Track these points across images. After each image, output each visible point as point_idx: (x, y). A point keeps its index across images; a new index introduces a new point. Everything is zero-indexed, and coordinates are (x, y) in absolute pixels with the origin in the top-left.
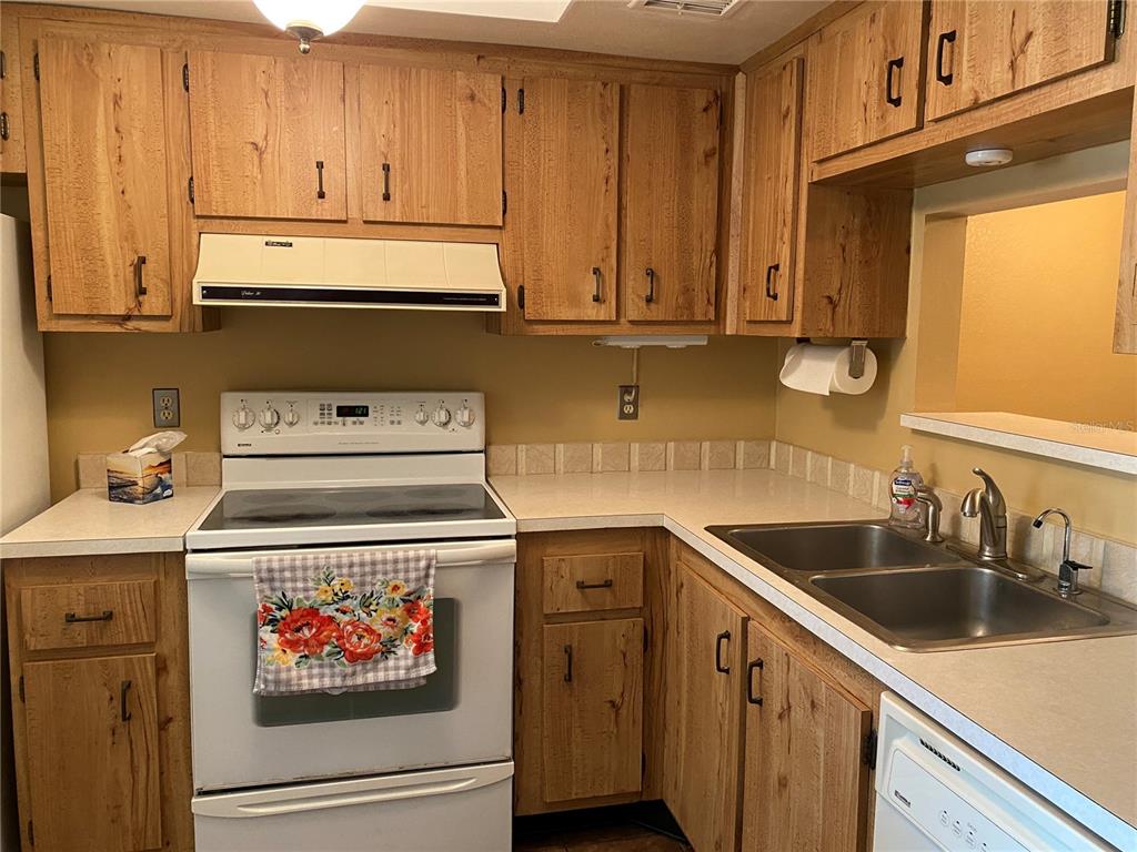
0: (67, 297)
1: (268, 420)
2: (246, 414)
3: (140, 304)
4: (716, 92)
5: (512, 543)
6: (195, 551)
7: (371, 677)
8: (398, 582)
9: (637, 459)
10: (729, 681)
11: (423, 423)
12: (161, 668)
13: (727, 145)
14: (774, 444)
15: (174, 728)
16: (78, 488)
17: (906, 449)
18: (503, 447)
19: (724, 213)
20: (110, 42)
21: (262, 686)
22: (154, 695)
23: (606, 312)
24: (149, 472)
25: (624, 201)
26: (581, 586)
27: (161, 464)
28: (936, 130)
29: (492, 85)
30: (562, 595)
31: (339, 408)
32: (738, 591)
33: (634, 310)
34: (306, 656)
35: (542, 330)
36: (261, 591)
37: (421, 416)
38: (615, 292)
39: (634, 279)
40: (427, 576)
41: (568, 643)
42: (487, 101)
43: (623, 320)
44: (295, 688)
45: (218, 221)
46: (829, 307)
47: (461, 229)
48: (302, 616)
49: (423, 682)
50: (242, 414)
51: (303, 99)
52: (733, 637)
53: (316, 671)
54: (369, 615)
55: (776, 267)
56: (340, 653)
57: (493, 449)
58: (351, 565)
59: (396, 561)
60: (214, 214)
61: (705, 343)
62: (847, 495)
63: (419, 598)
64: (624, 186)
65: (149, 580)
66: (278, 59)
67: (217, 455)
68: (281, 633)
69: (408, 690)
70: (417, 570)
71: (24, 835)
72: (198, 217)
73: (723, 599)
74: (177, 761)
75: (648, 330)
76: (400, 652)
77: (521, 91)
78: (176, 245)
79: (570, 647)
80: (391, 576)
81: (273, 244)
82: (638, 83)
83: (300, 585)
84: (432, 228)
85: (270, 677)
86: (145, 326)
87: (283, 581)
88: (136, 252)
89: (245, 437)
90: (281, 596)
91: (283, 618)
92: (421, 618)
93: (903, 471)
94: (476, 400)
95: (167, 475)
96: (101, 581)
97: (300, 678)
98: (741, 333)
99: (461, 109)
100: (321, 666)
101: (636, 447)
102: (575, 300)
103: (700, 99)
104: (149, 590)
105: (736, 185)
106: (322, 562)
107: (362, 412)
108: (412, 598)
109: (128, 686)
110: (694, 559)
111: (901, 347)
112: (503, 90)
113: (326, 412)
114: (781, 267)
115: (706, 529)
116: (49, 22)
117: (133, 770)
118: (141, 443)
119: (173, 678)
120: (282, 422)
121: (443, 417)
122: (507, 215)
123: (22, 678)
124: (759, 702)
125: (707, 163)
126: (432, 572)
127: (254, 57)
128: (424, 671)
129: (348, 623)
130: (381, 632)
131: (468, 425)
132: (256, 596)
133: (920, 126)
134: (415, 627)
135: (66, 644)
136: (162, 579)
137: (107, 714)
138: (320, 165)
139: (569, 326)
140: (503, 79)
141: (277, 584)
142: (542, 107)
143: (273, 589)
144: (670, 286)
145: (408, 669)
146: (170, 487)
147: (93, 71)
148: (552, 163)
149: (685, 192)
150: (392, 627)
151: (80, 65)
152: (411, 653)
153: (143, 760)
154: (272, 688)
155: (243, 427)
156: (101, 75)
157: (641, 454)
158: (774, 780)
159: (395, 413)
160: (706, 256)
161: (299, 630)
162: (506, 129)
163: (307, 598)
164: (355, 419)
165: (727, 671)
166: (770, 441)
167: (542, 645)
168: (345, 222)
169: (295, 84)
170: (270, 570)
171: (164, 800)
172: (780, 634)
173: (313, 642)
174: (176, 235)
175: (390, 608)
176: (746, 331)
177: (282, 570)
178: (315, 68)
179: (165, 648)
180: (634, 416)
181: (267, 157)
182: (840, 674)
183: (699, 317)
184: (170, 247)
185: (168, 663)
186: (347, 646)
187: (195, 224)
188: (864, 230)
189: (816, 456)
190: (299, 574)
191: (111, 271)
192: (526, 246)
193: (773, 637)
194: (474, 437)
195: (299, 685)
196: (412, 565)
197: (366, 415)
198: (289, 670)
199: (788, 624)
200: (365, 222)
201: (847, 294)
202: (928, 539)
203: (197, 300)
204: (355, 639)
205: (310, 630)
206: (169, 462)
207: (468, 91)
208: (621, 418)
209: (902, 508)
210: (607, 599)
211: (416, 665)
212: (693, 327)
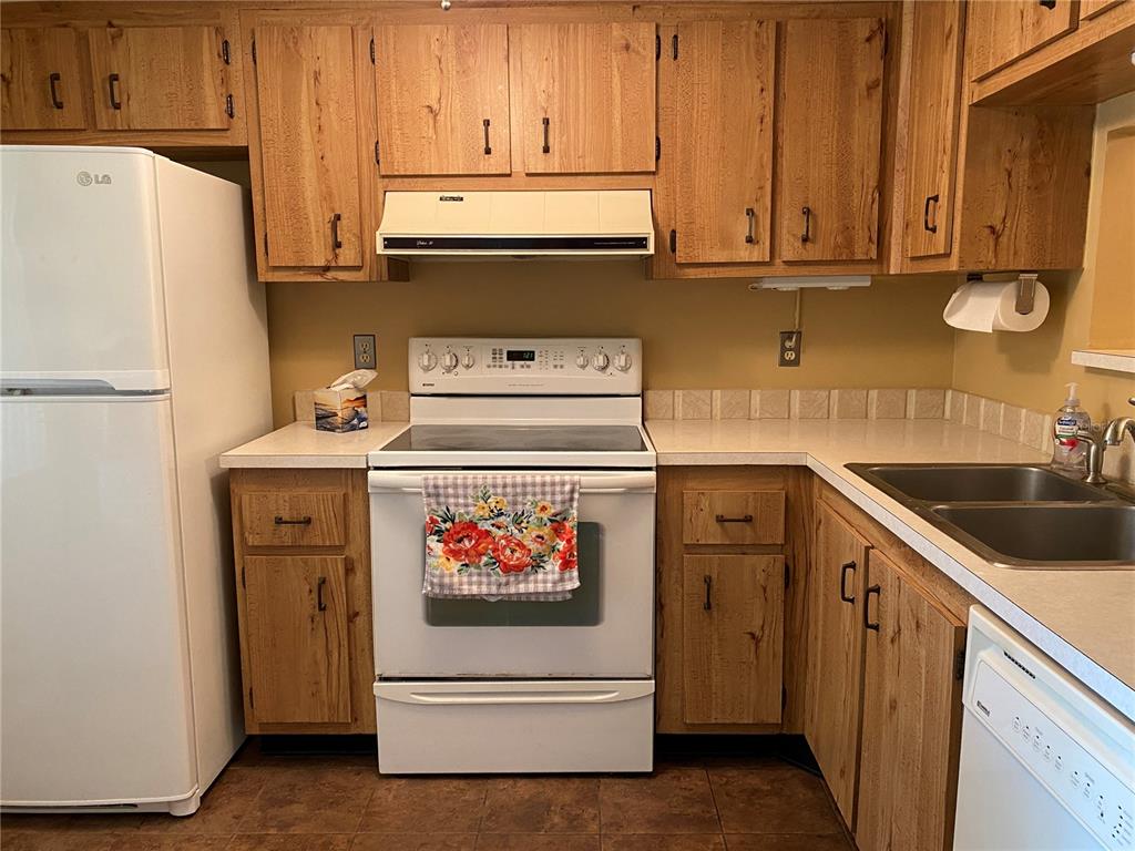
0: (280, 251)
1: (448, 363)
2: (429, 357)
3: (336, 256)
4: (880, 20)
5: (653, 474)
6: (376, 468)
7: (522, 588)
8: (545, 504)
9: (797, 406)
10: (854, 609)
11: (583, 367)
12: (349, 569)
13: (892, 77)
14: (949, 394)
15: (360, 621)
16: (295, 420)
17: (1073, 386)
18: (661, 392)
19: (888, 148)
20: (311, 25)
21: (429, 588)
22: (344, 590)
23: (759, 253)
24: (346, 405)
25: (780, 140)
26: (721, 520)
27: (357, 399)
28: (1089, 29)
29: (646, 33)
30: (701, 526)
31: (509, 353)
32: (865, 522)
33: (789, 249)
34: (466, 565)
35: (692, 273)
36: (429, 505)
37: (581, 361)
38: (769, 233)
39: (790, 219)
40: (572, 500)
41: (707, 574)
42: (642, 51)
43: (778, 261)
44: (457, 592)
45: (400, 180)
46: (992, 238)
47: (616, 177)
48: (463, 529)
49: (569, 596)
50: (426, 356)
51: (471, 61)
52: (857, 567)
53: (475, 579)
54: (521, 531)
55: (936, 199)
56: (495, 563)
57: (650, 394)
58: (505, 486)
59: (544, 484)
60: (396, 173)
61: (868, 284)
62: (1017, 442)
63: (565, 519)
64: (780, 124)
65: (340, 493)
66: (451, 27)
67: (407, 394)
68: (446, 543)
69: (556, 603)
70: (562, 493)
71: (246, 699)
72: (383, 177)
73: (853, 532)
74: (363, 650)
75: (804, 270)
76: (548, 567)
77: (676, 37)
78: (365, 204)
79: (710, 578)
80: (539, 497)
81: (446, 199)
82: (796, 18)
83: (461, 501)
84: (589, 178)
85: (435, 580)
86: (343, 276)
87: (447, 496)
88: (333, 210)
89: (430, 377)
90: (445, 509)
91: (447, 530)
92: (567, 537)
93: (1068, 410)
94: (633, 346)
95: (363, 408)
96: (302, 491)
97: (461, 584)
98: (904, 272)
99: (616, 59)
100: (479, 575)
101: (796, 395)
102: (726, 242)
103: (862, 29)
104: (339, 501)
105: (902, 116)
106: (480, 482)
107: (530, 356)
108: (558, 518)
109: (323, 581)
110: (832, 496)
111: (1078, 280)
112: (658, 37)
113: (498, 356)
114: (940, 198)
115: (845, 466)
116: (261, 12)
117: (328, 653)
118: (340, 380)
119: (359, 577)
120: (460, 366)
121: (601, 361)
122: (661, 160)
123: (243, 568)
124: (876, 628)
125: (869, 95)
126: (576, 496)
127: (429, 26)
128: (569, 586)
129: (502, 538)
130: (531, 547)
131: (625, 369)
132: (424, 509)
133: (1074, 27)
134: (561, 545)
135: (276, 542)
136: (350, 491)
137: (307, 604)
138: (487, 123)
139: (721, 269)
140: (657, 27)
141: (442, 500)
142: (695, 51)
143: (438, 504)
144: (828, 223)
145: (555, 583)
146: (364, 419)
147: (298, 51)
148: (706, 106)
149: (845, 126)
150: (542, 544)
151: (287, 48)
152: (557, 569)
153: (335, 645)
154: (437, 590)
155: (427, 369)
156: (304, 56)
157: (801, 401)
158: (886, 703)
159: (558, 357)
160: (867, 193)
161: (460, 541)
162: (661, 76)
163: (468, 513)
164: (522, 362)
165: (852, 601)
166: (945, 390)
167: (683, 573)
168: (509, 175)
169: (464, 48)
170: (436, 487)
171: (352, 682)
172: (896, 560)
173: (473, 553)
174: (365, 195)
175: (538, 526)
176: (910, 268)
177: (446, 487)
178: (482, 31)
179: (353, 551)
180: (796, 362)
181: (441, 118)
182: (942, 593)
183: (859, 256)
184: (360, 205)
185: (355, 564)
186: (502, 557)
187: (381, 184)
188: (1033, 154)
189: (989, 402)
190: (461, 491)
191: (313, 229)
192: (678, 189)
193: (890, 563)
194: (632, 381)
195: (459, 589)
196: (558, 489)
197: (533, 359)
198: (452, 575)
199: (903, 549)
200: (527, 175)
201: (1012, 223)
202: (1089, 480)
203: (380, 250)
204: (508, 552)
205: (470, 540)
206: (365, 397)
207: (624, 42)
208: (781, 365)
209: (1065, 450)
210: (747, 534)
211: (562, 580)
212: (851, 267)
